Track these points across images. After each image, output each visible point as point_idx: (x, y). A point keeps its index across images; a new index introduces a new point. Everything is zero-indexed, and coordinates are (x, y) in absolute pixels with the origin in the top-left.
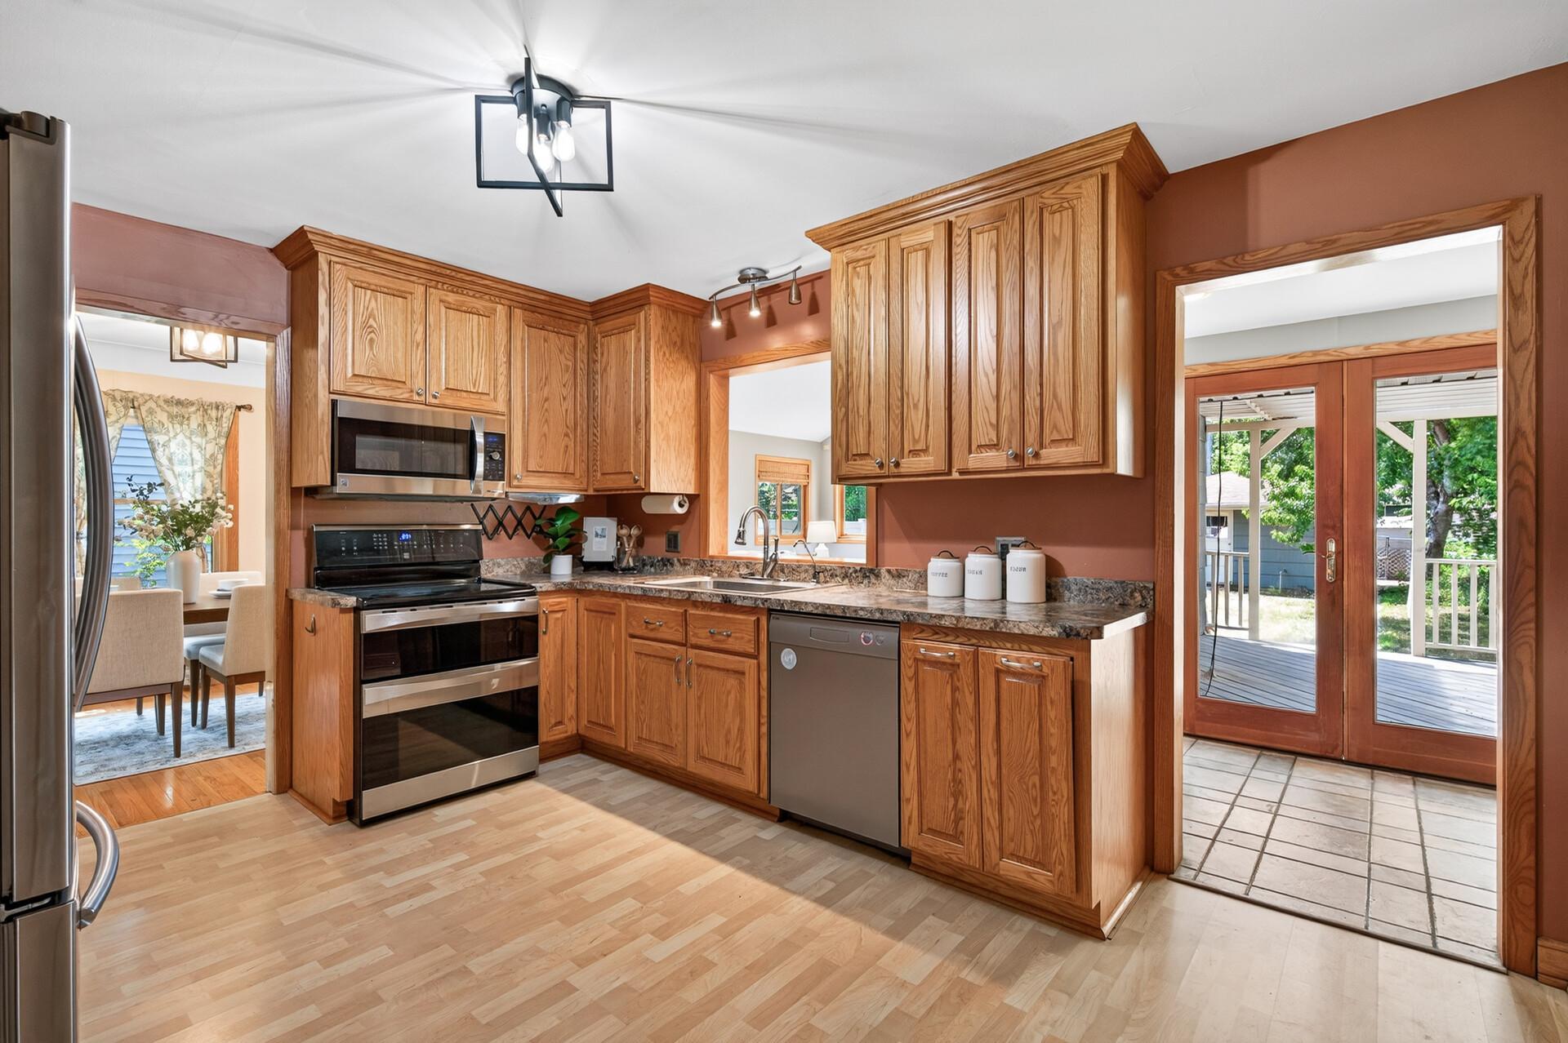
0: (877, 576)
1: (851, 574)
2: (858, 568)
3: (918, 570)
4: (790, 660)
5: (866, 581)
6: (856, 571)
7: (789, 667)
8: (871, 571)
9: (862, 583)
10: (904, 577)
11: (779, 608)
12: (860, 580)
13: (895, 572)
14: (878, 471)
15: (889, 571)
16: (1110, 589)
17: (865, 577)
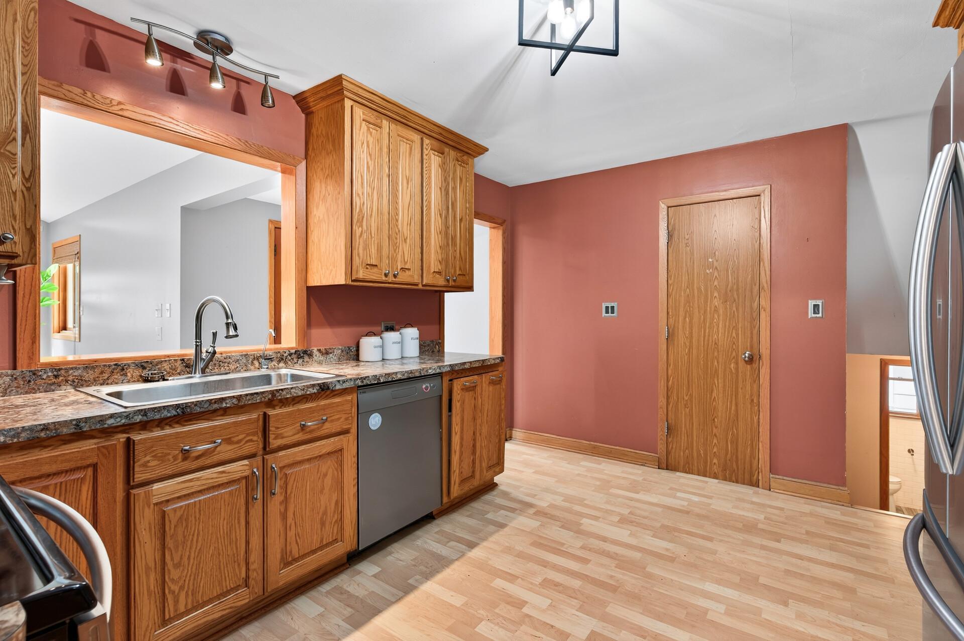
0: (310, 355)
1: (287, 357)
2: (293, 351)
3: (340, 347)
4: (376, 422)
5: (300, 361)
6: (290, 355)
7: (373, 428)
8: (305, 352)
9: (297, 363)
10: (331, 353)
11: (376, 382)
12: (295, 360)
13: (324, 351)
14: (384, 278)
15: (319, 350)
16: (428, 345)
17: (299, 357)
